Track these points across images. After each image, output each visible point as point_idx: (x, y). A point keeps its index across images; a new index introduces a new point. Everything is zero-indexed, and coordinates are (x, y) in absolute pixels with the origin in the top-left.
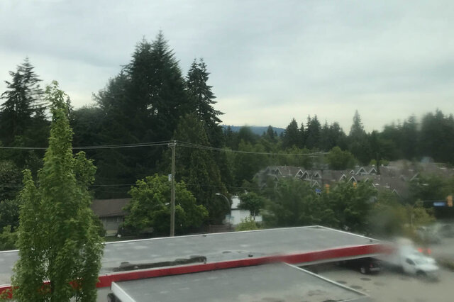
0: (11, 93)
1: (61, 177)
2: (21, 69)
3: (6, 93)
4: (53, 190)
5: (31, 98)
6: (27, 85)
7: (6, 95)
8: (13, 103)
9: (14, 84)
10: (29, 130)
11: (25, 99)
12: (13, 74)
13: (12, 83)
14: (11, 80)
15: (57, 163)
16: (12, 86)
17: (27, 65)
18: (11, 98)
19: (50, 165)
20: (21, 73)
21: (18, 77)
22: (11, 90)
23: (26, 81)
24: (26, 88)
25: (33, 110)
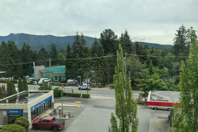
0: (177, 38)
1: (196, 63)
2: (180, 29)
3: (175, 38)
4: (193, 68)
5: (185, 39)
6: (183, 34)
7: (175, 39)
8: (178, 41)
9: (178, 34)
10: (185, 51)
11: (182, 39)
12: (177, 31)
13: (177, 34)
14: (177, 33)
15: (194, 57)
16: (177, 35)
17: (183, 27)
18: (177, 40)
19: (191, 59)
20: (181, 30)
21: (179, 32)
22: (177, 37)
23: (183, 33)
24: (183, 35)
25: (186, 43)
